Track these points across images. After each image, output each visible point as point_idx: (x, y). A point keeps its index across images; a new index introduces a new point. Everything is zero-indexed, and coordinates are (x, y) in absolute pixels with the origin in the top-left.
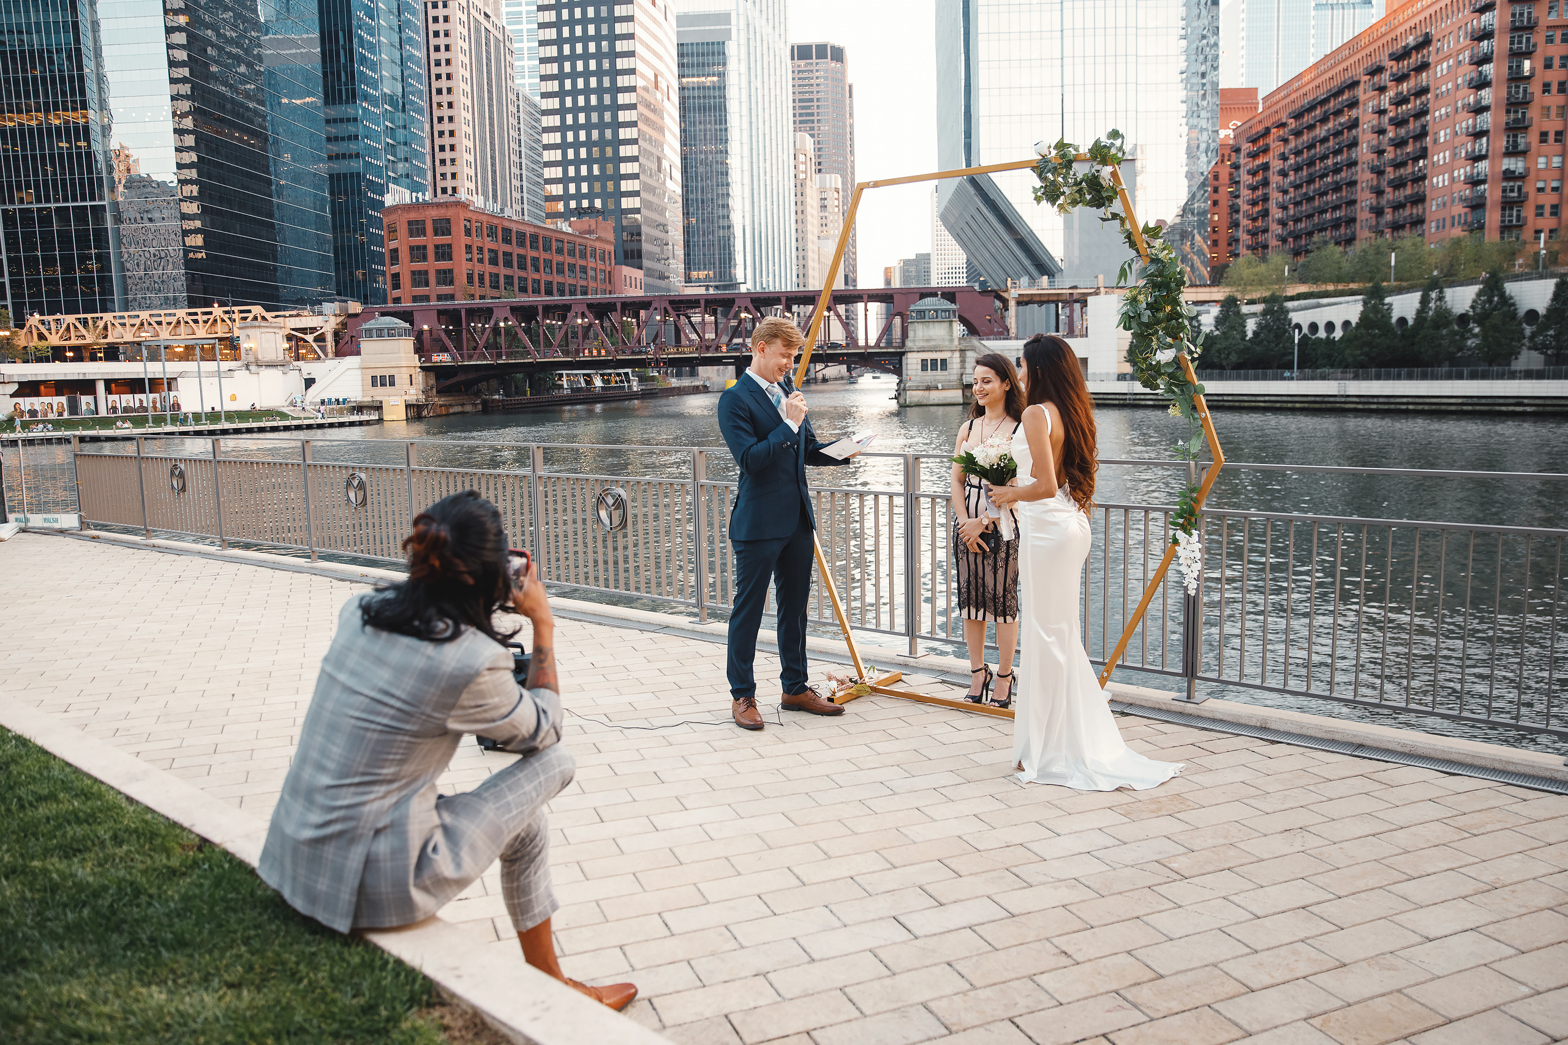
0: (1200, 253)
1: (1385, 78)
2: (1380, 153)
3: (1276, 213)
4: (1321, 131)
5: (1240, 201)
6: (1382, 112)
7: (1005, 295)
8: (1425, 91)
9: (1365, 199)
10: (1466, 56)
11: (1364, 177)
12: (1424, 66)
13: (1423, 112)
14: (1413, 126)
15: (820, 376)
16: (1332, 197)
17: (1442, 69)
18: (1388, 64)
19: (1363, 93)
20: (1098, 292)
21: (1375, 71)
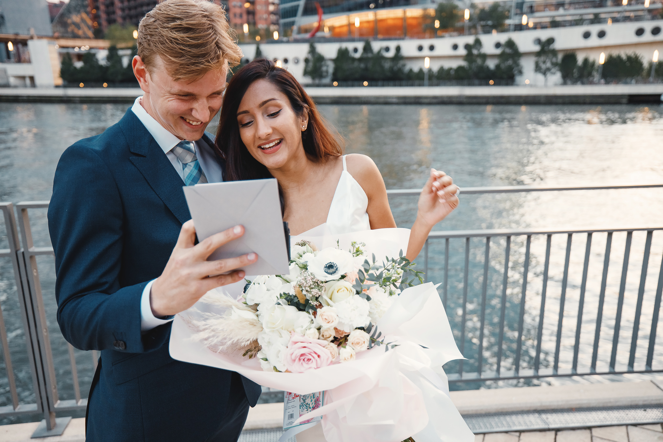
3: (118, 5)
20: (32, 38)
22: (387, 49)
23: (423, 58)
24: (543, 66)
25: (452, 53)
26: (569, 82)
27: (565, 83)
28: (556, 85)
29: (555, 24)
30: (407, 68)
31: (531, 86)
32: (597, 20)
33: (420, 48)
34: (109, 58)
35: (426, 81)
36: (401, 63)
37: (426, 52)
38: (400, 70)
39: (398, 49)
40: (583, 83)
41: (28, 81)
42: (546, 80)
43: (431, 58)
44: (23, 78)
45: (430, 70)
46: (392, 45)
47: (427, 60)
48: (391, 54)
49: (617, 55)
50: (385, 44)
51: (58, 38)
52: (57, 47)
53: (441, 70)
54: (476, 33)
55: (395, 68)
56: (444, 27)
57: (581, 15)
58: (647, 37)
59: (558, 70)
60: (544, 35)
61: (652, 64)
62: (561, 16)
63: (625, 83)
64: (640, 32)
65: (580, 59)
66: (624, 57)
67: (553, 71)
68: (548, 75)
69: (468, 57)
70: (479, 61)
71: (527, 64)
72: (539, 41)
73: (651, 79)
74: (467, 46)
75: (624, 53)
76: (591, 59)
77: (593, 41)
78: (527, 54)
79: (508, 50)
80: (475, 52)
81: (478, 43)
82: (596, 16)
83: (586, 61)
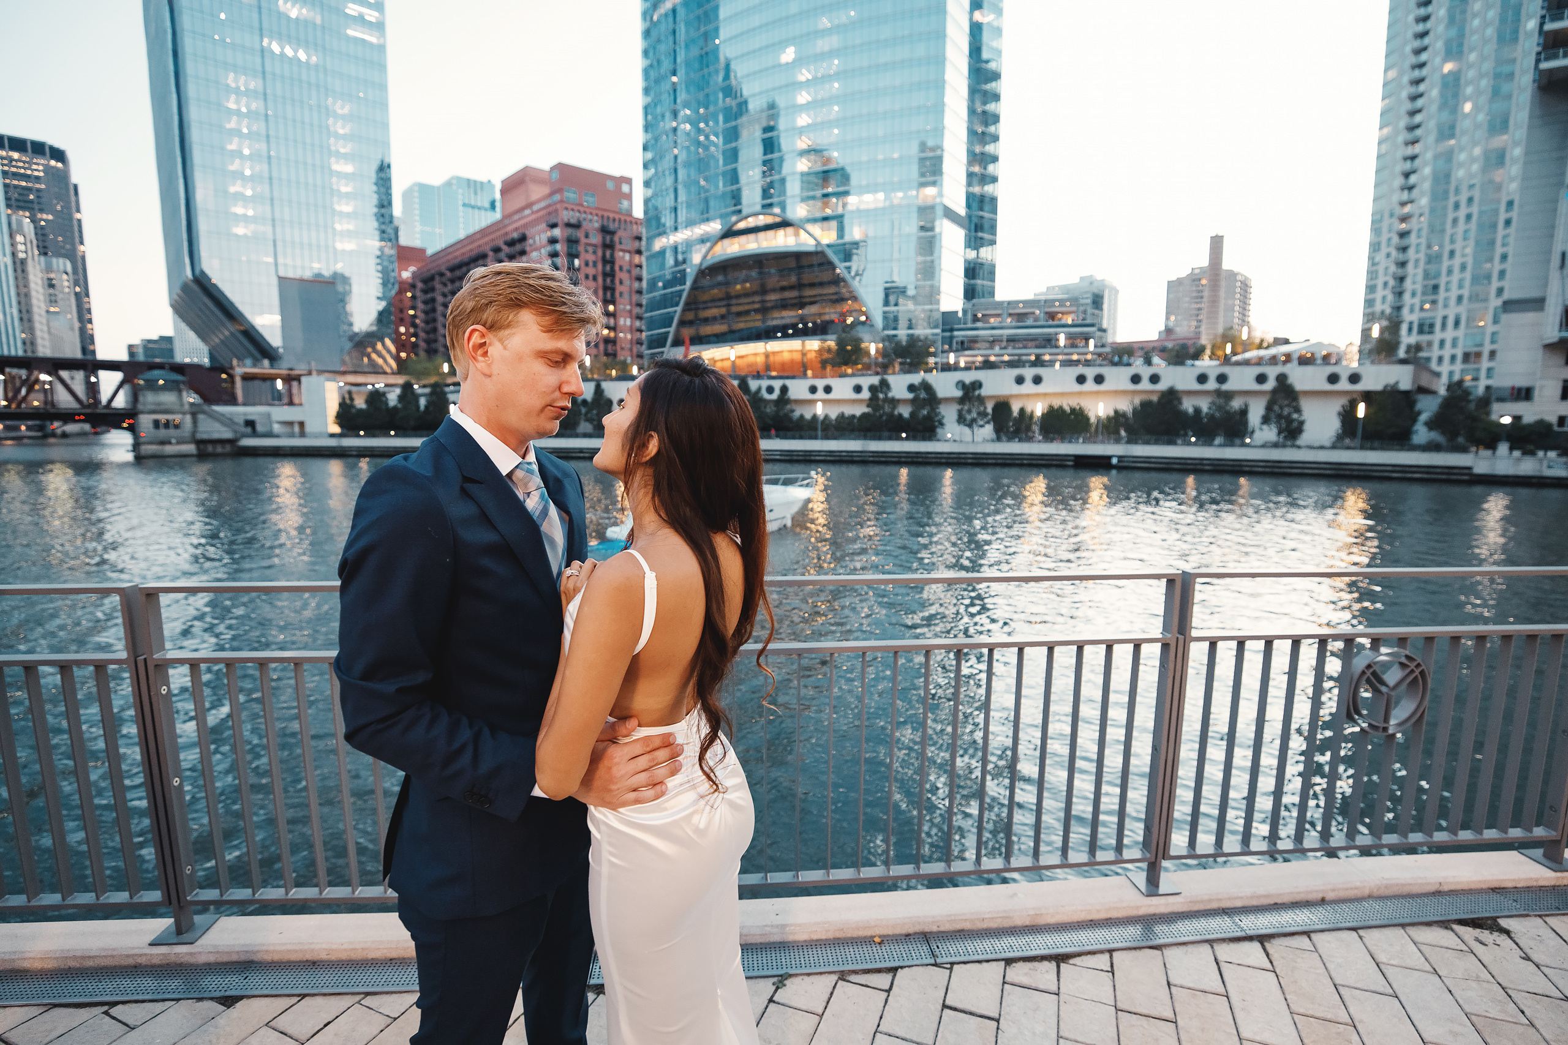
0: (389, 351)
1: (502, 255)
5: (418, 321)
7: (231, 372)
10: (544, 252)
12: (523, 253)
15: (59, 431)
17: (534, 255)
18: (504, 247)
20: (310, 373)
21: (497, 250)
22: (770, 390)
23: (813, 402)
24: (969, 417)
25: (855, 396)
26: (1004, 438)
27: (999, 439)
28: (985, 441)
29: (988, 365)
30: (797, 414)
31: (954, 441)
32: (1038, 362)
33: (813, 390)
34: (401, 398)
35: (819, 433)
36: (788, 407)
37: (820, 394)
38: (787, 417)
39: (784, 389)
40: (1021, 440)
41: (297, 429)
42: (973, 434)
43: (826, 402)
44: (290, 424)
45: (826, 417)
46: (777, 384)
47: (819, 405)
48: (775, 396)
49: (1058, 406)
50: (765, 383)
51: (344, 373)
52: (342, 384)
53: (842, 416)
54: (885, 373)
55: (781, 413)
56: (846, 363)
57: (1020, 355)
58: (1090, 385)
59: (988, 422)
60: (969, 377)
61: (1099, 419)
62: (996, 355)
63: (1070, 442)
64: (1081, 379)
65: (1015, 408)
66: (1068, 409)
67: (981, 423)
68: (976, 429)
69: (873, 401)
70: (887, 409)
71: (949, 414)
72: (961, 385)
73: (1100, 437)
74: (872, 388)
75: (1067, 404)
76: (1029, 410)
77: (1028, 387)
78: (947, 400)
79: (923, 395)
80: (881, 396)
81: (884, 385)
82: (1038, 356)
83: (1022, 411)
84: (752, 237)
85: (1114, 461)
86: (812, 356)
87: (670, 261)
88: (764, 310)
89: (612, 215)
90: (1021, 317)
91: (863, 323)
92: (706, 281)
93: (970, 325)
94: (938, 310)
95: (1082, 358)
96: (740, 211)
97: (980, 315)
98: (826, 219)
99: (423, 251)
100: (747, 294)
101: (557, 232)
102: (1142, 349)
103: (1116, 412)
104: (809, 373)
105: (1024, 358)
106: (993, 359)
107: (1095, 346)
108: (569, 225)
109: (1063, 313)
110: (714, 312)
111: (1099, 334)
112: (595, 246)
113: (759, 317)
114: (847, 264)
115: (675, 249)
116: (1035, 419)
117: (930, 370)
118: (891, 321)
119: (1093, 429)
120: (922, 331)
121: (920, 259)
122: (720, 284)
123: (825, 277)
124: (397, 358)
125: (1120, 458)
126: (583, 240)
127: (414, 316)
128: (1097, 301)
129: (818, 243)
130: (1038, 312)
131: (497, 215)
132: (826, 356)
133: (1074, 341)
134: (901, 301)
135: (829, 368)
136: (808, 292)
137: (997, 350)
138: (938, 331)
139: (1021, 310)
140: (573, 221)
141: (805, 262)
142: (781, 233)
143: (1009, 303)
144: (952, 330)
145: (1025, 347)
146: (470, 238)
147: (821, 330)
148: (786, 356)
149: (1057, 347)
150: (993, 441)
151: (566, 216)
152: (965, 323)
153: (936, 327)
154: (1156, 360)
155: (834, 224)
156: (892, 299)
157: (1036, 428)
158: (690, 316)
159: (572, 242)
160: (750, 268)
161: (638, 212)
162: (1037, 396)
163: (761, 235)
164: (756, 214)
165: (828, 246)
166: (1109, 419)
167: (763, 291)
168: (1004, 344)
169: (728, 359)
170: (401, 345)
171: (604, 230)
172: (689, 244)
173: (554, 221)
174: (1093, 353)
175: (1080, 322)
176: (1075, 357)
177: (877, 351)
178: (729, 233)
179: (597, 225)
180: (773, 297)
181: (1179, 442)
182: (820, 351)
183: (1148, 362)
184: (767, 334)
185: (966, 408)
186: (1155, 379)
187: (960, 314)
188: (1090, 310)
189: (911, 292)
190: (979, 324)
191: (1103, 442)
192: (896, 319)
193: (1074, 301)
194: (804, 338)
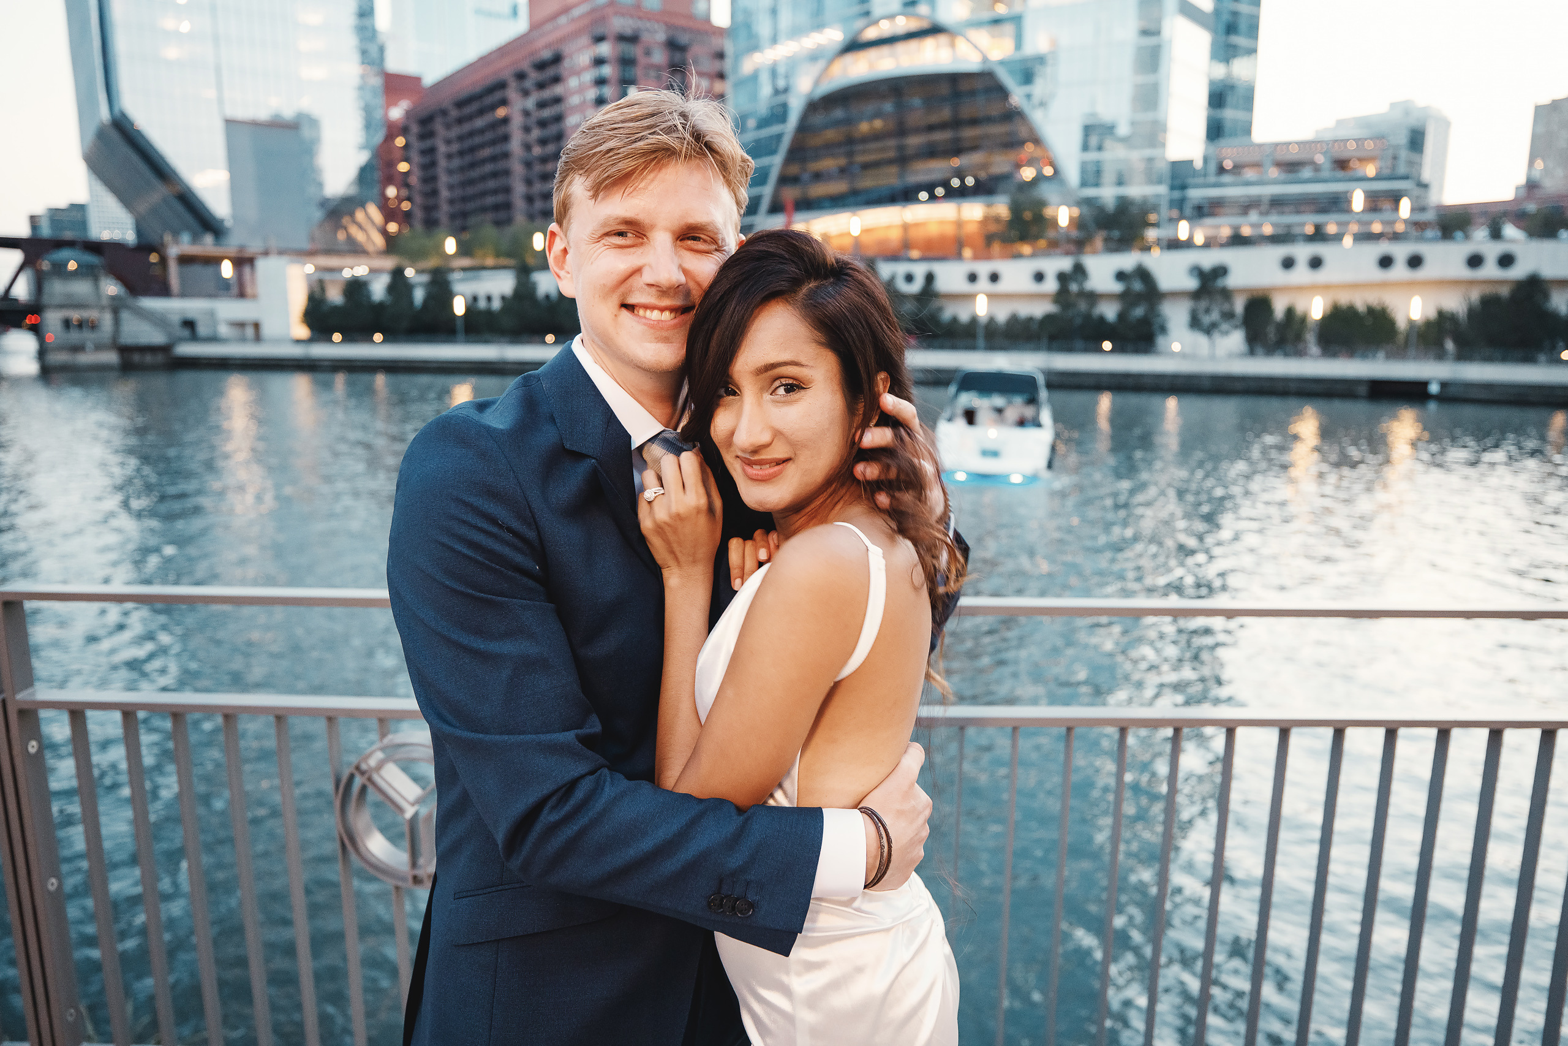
0: (373, 224)
1: (528, 84)
2: (528, 147)
3: (445, 194)
4: (479, 123)
5: (413, 179)
6: (526, 113)
8: (558, 100)
9: (519, 189)
10: (588, 76)
11: (517, 168)
12: (557, 80)
13: (559, 118)
14: (553, 129)
16: (491, 184)
17: (573, 82)
18: (530, 71)
19: (512, 94)
20: (267, 254)
21: (521, 76)
22: (909, 278)
24: (1206, 320)
25: (1032, 287)
26: (1259, 350)
27: (1252, 352)
28: (1231, 356)
29: (1238, 240)
30: (947, 314)
31: (1183, 355)
32: (1319, 236)
33: (973, 278)
34: (390, 288)
35: (981, 341)
36: (935, 303)
37: (983, 284)
38: (934, 318)
39: (930, 278)
40: (1287, 355)
41: (250, 332)
42: (1213, 345)
43: (991, 296)
45: (992, 320)
46: (919, 270)
47: (981, 300)
48: (916, 287)
49: (1348, 304)
51: (313, 253)
52: (310, 269)
53: (1014, 320)
54: (1080, 253)
55: (925, 313)
56: (1022, 239)
57: (1289, 226)
58: (1400, 271)
59: (1236, 327)
60: (1209, 260)
61: (1411, 323)
62: (1253, 226)
63: (1364, 356)
64: (1386, 262)
65: (1279, 307)
66: (1361, 307)
67: (1225, 326)
68: (1216, 336)
69: (1062, 296)
70: (1083, 306)
71: (1176, 315)
72: (1198, 272)
73: (1412, 351)
74: (1062, 277)
75: (1360, 301)
76: (1300, 308)
77: (1301, 274)
78: (1175, 295)
79: (1138, 286)
80: (1074, 287)
81: (1079, 271)
82: (1318, 228)
83: (1290, 312)
84: (885, 50)
85: (1434, 388)
86: (971, 229)
87: (766, 90)
88: (903, 160)
89: (682, 22)
90: (1291, 167)
91: (1048, 179)
92: (818, 119)
93: (1212, 179)
94: (1164, 158)
95: (1388, 230)
96: (867, 14)
97: (1228, 164)
98: (997, 22)
99: (417, 80)
100: (876, 137)
101: (605, 49)
102: (1485, 214)
103: (1441, 314)
104: (967, 253)
105: (1296, 230)
106: (1246, 231)
107: (1413, 210)
108: (622, 38)
109: (1361, 160)
110: (829, 164)
111: (1417, 191)
112: (658, 68)
113: (893, 170)
114: (1026, 89)
115: (774, 73)
116: (1310, 324)
117: (1147, 249)
118: (1092, 175)
119: (1401, 338)
120: (1136, 191)
121: (1141, 79)
122: (837, 123)
123: (995, 110)
124: (384, 232)
125: (1444, 385)
126: (642, 60)
127: (406, 174)
128: (1416, 140)
129: (985, 59)
130: (1320, 159)
131: (520, 26)
132: (993, 228)
133: (1374, 203)
134: (1108, 143)
135: (996, 247)
136: (968, 133)
137: (1254, 216)
138: (1162, 190)
139: (1294, 154)
140: (628, 32)
141: (964, 86)
142: (929, 43)
143: (1277, 145)
144: (1184, 187)
145: (1298, 212)
146: (484, 61)
147: (984, 189)
148: (933, 230)
149: (1349, 211)
150: (1242, 355)
151: (620, 24)
152: (1205, 175)
153: (1159, 182)
154: (1510, 231)
155: (1008, 29)
156: (1094, 141)
157: (1311, 338)
158: (794, 169)
159: (626, 62)
160: (882, 97)
161: (721, 17)
162: (1314, 288)
163: (901, 48)
164: (891, 17)
165: (1002, 63)
166: (1428, 324)
167: (902, 131)
168: (1264, 208)
169: (849, 234)
170: (390, 214)
171: (673, 46)
172: (793, 63)
173: (600, 31)
174: (1405, 221)
175: (1387, 172)
176: (1377, 228)
177: (1071, 219)
178: (854, 46)
179: (661, 36)
180: (914, 141)
181: (1542, 357)
182: (986, 220)
183: (1496, 234)
184: (906, 196)
185: (1203, 304)
186: (1506, 261)
187: (1198, 164)
188: (1404, 154)
189: (1123, 130)
190: (1226, 179)
191: (1416, 358)
192: (1098, 173)
193: (1379, 138)
194: (960, 200)
